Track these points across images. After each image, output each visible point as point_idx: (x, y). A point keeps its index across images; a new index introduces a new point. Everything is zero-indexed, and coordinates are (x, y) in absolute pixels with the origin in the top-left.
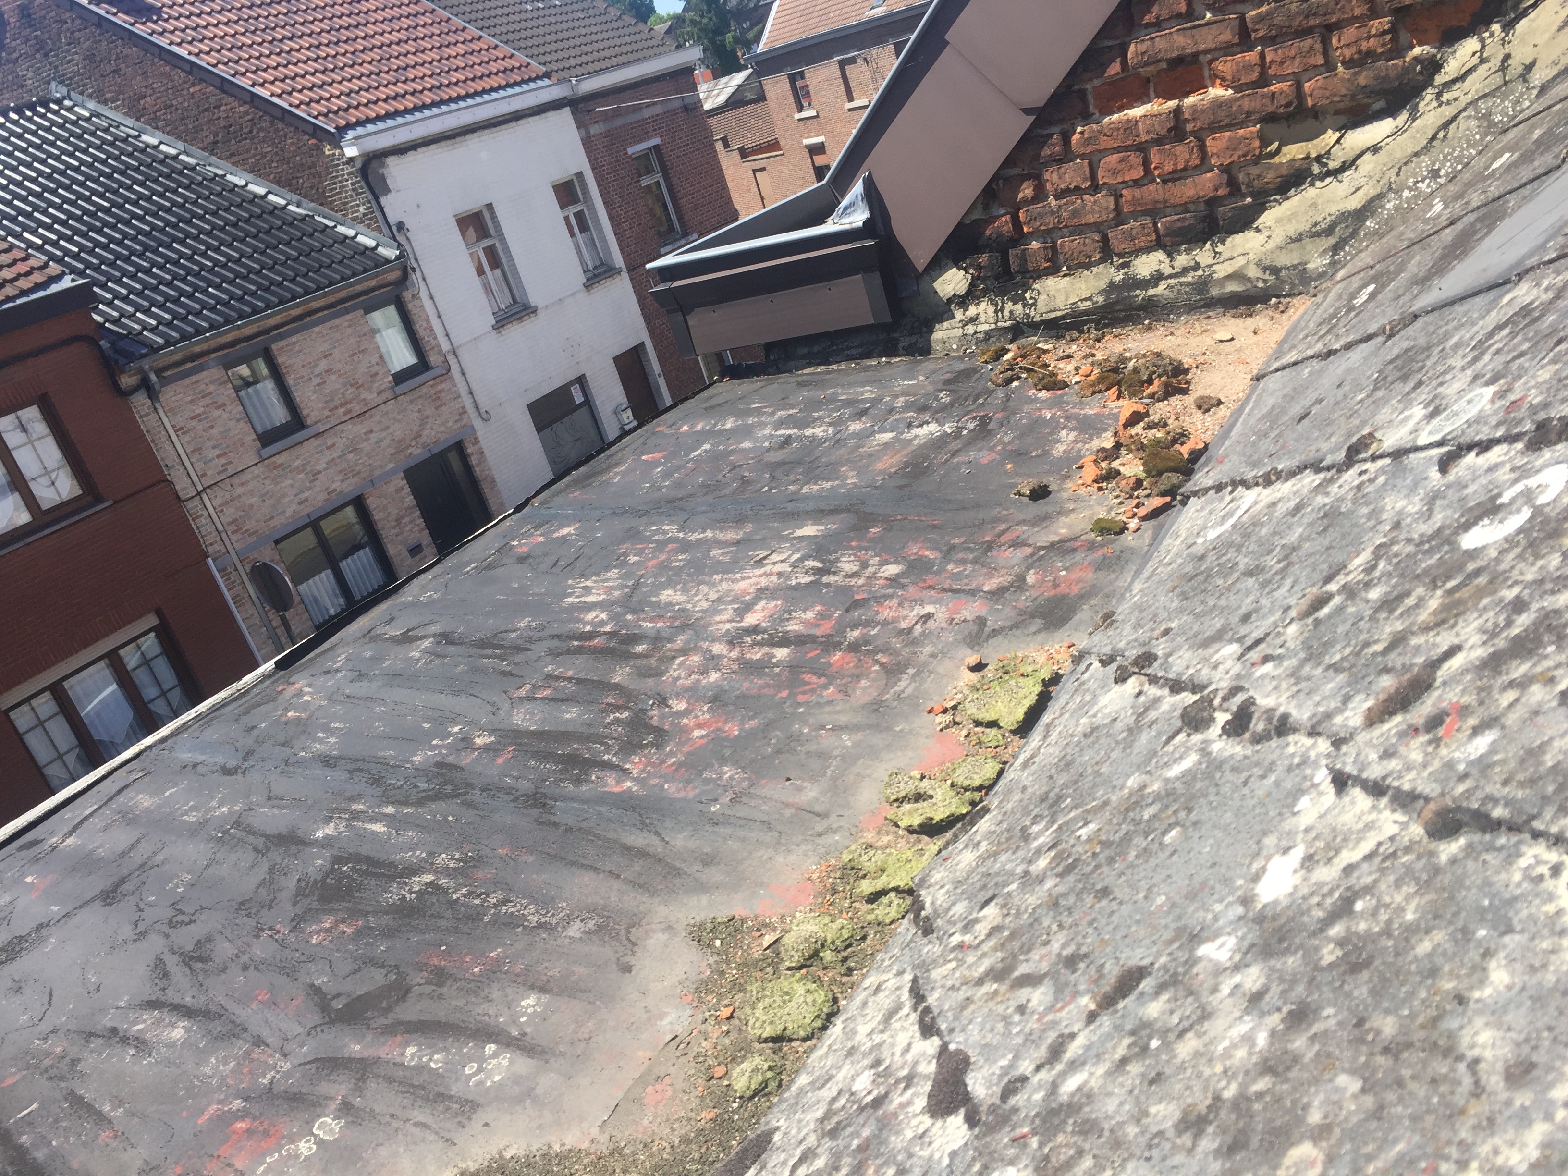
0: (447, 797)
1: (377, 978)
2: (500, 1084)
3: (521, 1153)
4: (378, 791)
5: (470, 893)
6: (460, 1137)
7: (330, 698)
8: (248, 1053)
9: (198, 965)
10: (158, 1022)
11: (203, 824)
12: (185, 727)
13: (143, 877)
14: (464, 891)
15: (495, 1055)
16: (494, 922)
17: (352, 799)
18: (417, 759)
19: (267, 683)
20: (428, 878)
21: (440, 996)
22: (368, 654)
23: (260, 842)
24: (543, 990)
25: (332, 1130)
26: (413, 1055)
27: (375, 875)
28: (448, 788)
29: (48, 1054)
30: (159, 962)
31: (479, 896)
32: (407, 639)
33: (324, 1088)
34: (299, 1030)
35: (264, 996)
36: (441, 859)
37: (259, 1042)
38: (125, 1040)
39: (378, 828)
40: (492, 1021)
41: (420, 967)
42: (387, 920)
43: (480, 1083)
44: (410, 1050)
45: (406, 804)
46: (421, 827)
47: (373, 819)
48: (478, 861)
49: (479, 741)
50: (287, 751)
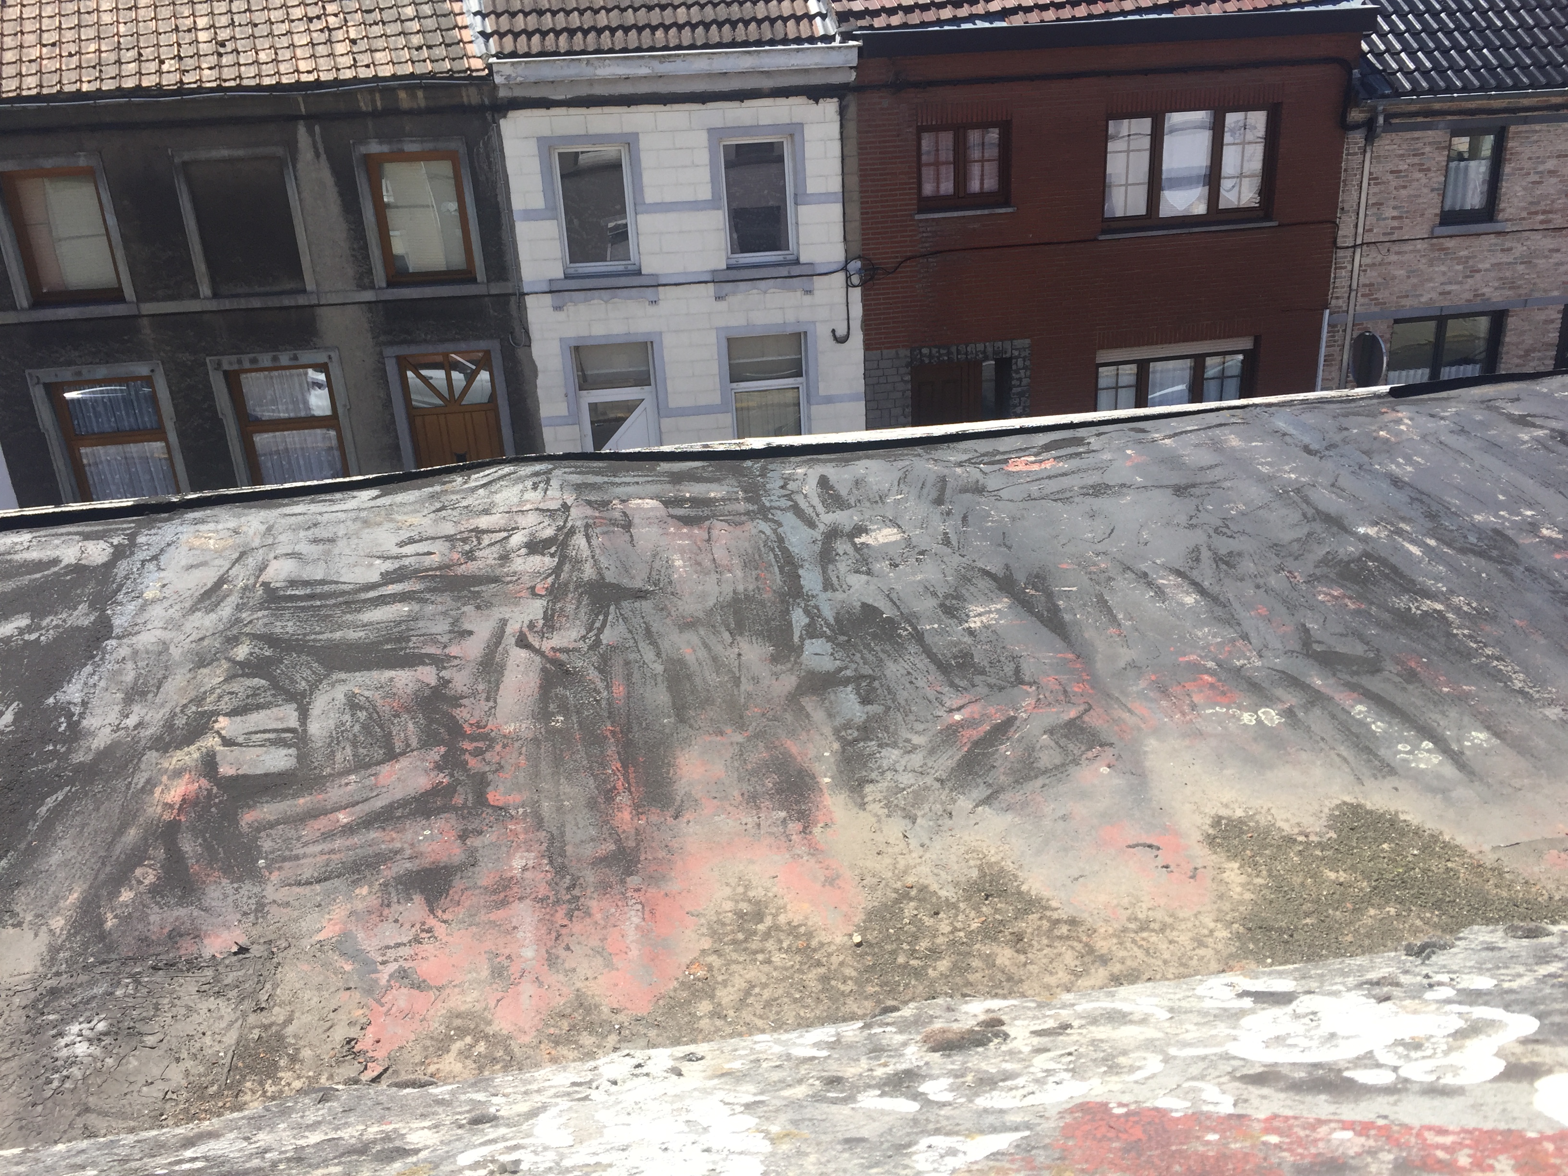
0: (1490, 558)
1: (1359, 649)
2: (1423, 770)
3: (1415, 822)
4: (1430, 525)
5: (1470, 637)
6: (1370, 784)
7: (1424, 437)
8: (1233, 641)
9: (1224, 567)
10: (1178, 586)
11: (1270, 478)
12: (1290, 403)
13: (1210, 491)
14: (1466, 632)
15: (1429, 751)
16: (1480, 667)
17: (1403, 519)
18: (1478, 518)
19: (1375, 401)
20: (1439, 607)
21: (1404, 689)
22: (1478, 418)
23: (1310, 512)
24: (1497, 735)
25: (1272, 720)
26: (1360, 712)
27: (1394, 581)
28: (1495, 553)
29: (1095, 564)
30: (1197, 549)
31: (1476, 642)
32: (1523, 421)
33: (1279, 692)
34: (1280, 646)
35: (1263, 611)
36: (1459, 600)
37: (1245, 637)
38: (1150, 584)
39: (1415, 550)
40: (1439, 730)
41: (1398, 662)
42: (1386, 616)
43: (1404, 760)
44: (1360, 708)
45: (1449, 545)
46: (1454, 568)
47: (1413, 542)
48: (1492, 618)
49: (1545, 532)
50: (1366, 459)
